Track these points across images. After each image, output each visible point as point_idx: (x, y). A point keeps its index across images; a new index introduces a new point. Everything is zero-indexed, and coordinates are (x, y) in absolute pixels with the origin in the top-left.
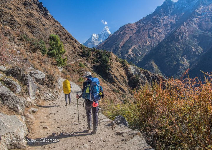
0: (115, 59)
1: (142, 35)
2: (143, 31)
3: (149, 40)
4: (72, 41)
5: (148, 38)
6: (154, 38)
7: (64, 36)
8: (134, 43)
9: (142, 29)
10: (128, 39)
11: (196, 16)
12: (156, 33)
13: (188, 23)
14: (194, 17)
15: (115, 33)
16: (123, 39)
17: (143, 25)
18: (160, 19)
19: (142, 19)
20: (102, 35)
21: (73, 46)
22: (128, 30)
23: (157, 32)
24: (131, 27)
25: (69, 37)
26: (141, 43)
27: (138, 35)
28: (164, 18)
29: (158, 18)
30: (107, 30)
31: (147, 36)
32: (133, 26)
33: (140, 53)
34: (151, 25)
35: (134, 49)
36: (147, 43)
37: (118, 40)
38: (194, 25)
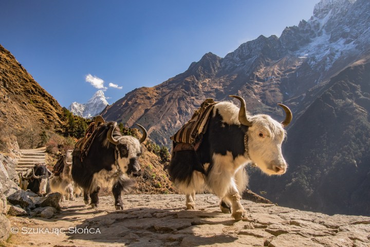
0: (146, 146)
1: (167, 109)
2: (169, 101)
3: (180, 117)
4: (42, 98)
5: (178, 114)
6: (189, 114)
7: (23, 85)
8: (153, 122)
9: (167, 97)
10: (141, 115)
11: (256, 82)
12: (193, 106)
13: (244, 93)
14: (252, 82)
15: (117, 102)
16: (132, 114)
17: (168, 91)
18: (198, 83)
19: (166, 82)
20: (92, 106)
21: (44, 111)
22: (142, 99)
23: (193, 104)
24: (148, 93)
25: (34, 89)
26: (166, 123)
27: (161, 108)
28: (205, 81)
29: (194, 82)
30: (100, 97)
31: (176, 111)
32: (151, 92)
33: (165, 140)
34: (183, 92)
35: (153, 132)
36: (176, 122)
37: (123, 115)
38: (254, 95)
